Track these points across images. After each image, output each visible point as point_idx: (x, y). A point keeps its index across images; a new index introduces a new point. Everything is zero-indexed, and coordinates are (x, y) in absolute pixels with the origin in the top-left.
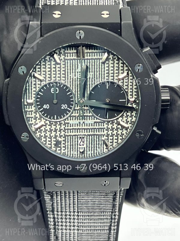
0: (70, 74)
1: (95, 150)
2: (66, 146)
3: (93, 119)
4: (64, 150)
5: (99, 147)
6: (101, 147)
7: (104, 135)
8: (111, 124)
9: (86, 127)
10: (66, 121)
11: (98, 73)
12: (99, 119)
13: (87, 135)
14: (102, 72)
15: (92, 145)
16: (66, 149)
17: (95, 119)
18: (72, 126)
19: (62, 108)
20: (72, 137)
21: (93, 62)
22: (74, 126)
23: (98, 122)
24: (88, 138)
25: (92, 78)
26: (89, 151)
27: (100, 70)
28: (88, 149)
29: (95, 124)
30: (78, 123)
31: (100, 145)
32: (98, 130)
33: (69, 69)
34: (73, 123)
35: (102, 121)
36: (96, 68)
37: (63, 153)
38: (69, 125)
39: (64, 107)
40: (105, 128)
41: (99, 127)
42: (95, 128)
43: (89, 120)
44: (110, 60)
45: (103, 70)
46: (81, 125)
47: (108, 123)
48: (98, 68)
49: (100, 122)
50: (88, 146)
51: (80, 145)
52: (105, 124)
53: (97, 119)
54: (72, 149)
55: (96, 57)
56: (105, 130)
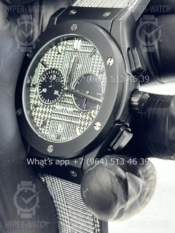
0: (66, 64)
1: (68, 137)
2: (49, 128)
3: (73, 107)
4: (47, 132)
5: (72, 135)
6: (73, 136)
7: (78, 124)
8: (85, 115)
9: (66, 114)
10: (54, 106)
11: (86, 65)
12: (78, 109)
13: (65, 121)
14: (88, 65)
15: (67, 132)
16: (48, 131)
17: (75, 107)
18: (57, 111)
19: (55, 94)
20: (55, 121)
21: (84, 55)
22: (59, 111)
23: (76, 111)
24: (66, 124)
25: (80, 70)
26: (64, 137)
27: (88, 63)
28: (64, 135)
29: (74, 112)
30: (62, 109)
31: (73, 133)
32: (74, 118)
33: (66, 59)
34: (58, 108)
35: (80, 111)
36: (85, 61)
37: (46, 134)
38: (55, 109)
39: (56, 93)
40: (80, 118)
41: (76, 116)
42: (73, 117)
43: (70, 108)
44: (97, 55)
45: (90, 63)
46: (63, 112)
47: (83, 113)
48: (87, 61)
49: (77, 112)
50: (64, 132)
51: (60, 131)
52: (81, 114)
53: (76, 108)
54: (52, 132)
55: (87, 51)
56: (79, 119)
